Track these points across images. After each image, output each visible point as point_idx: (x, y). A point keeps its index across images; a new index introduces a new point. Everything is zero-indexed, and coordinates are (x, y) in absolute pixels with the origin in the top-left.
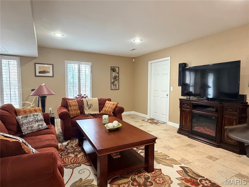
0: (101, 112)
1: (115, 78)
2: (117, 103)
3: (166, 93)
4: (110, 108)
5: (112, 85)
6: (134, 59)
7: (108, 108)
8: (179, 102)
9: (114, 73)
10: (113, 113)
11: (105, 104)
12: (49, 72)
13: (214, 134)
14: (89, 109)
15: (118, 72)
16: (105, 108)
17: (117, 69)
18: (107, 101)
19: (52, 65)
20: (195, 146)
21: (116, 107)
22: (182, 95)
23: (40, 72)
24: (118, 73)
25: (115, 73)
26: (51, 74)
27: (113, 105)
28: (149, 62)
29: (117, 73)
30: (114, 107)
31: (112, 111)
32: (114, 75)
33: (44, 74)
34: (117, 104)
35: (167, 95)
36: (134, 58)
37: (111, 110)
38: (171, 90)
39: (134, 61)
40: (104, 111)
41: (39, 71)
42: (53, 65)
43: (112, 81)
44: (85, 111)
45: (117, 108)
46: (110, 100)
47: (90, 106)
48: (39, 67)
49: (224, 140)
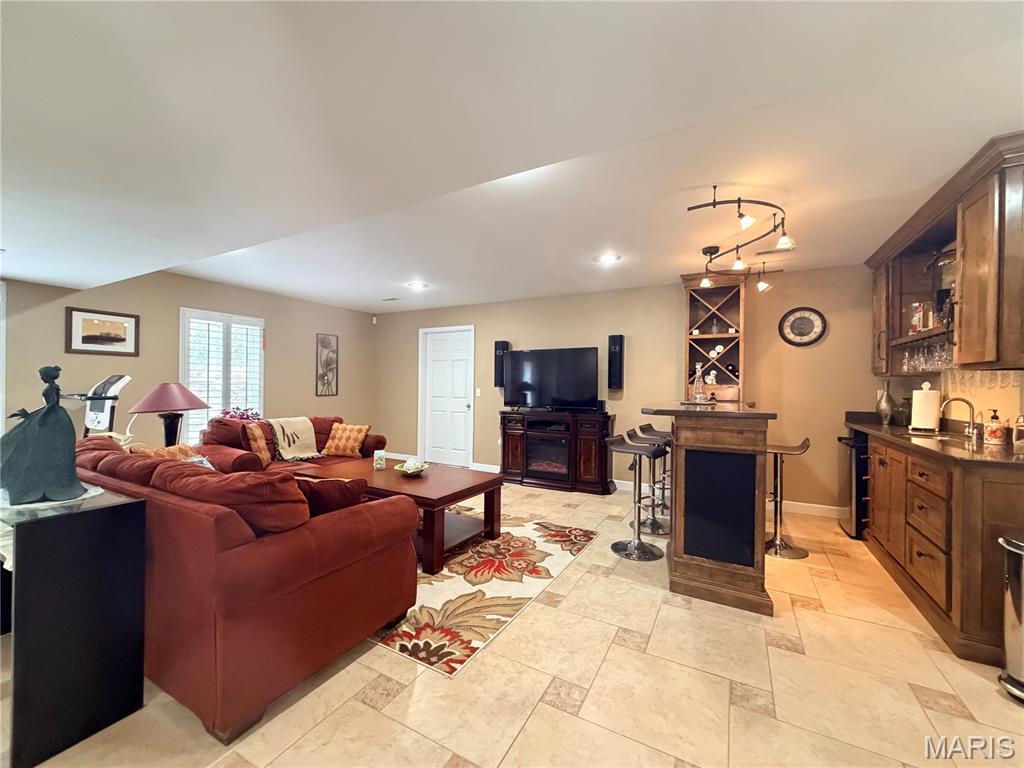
0: (324, 452)
1: (328, 364)
2: (367, 427)
3: (465, 402)
4: (351, 441)
5: (319, 383)
6: (375, 319)
7: (344, 441)
8: (499, 418)
9: (325, 351)
10: (360, 451)
11: (333, 432)
12: (123, 340)
13: (564, 470)
14: (289, 446)
15: (335, 348)
16: (336, 440)
17: (333, 341)
18: (336, 425)
19: (133, 320)
20: (539, 496)
21: (367, 436)
22: (506, 404)
23: (87, 339)
24: (336, 352)
25: (327, 351)
26: (128, 346)
27: (360, 431)
28: (421, 331)
29: (333, 351)
30: (361, 436)
31: (357, 445)
32: (324, 358)
33: (101, 344)
34: (368, 430)
35: (469, 407)
36: (375, 315)
37: (355, 444)
38: (478, 394)
39: (375, 322)
40: (333, 450)
41: (85, 334)
42: (137, 318)
43: (320, 372)
44: (281, 451)
45: (368, 439)
46: (341, 421)
47: (291, 439)
48: (84, 320)
49: (580, 477)
